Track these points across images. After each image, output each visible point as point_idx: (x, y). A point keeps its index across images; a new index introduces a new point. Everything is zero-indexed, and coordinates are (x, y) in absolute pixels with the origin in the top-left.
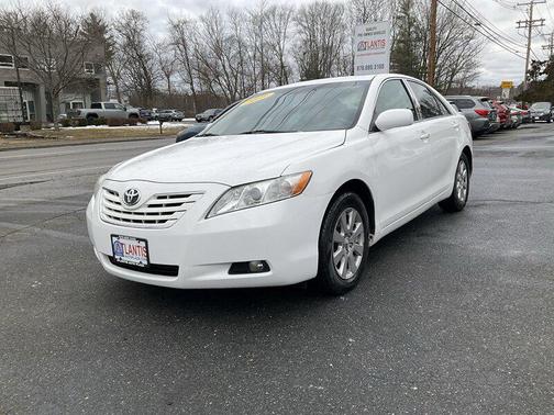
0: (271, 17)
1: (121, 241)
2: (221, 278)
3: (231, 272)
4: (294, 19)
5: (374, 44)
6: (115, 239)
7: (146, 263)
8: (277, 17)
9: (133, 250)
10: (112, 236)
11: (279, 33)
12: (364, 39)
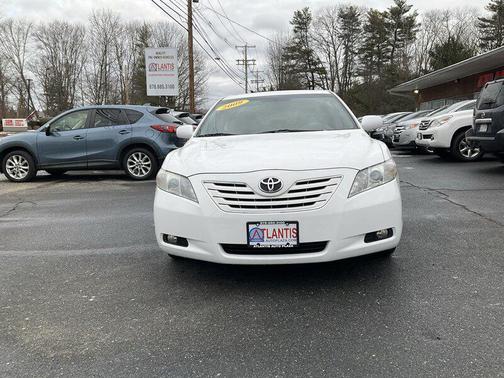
0: (7, 28)
1: (261, 227)
2: (360, 247)
3: (366, 241)
4: (33, 35)
5: (164, 67)
6: (251, 227)
7: (295, 243)
8: (14, 31)
9: (277, 234)
10: (248, 224)
11: (17, 46)
12: (155, 61)
